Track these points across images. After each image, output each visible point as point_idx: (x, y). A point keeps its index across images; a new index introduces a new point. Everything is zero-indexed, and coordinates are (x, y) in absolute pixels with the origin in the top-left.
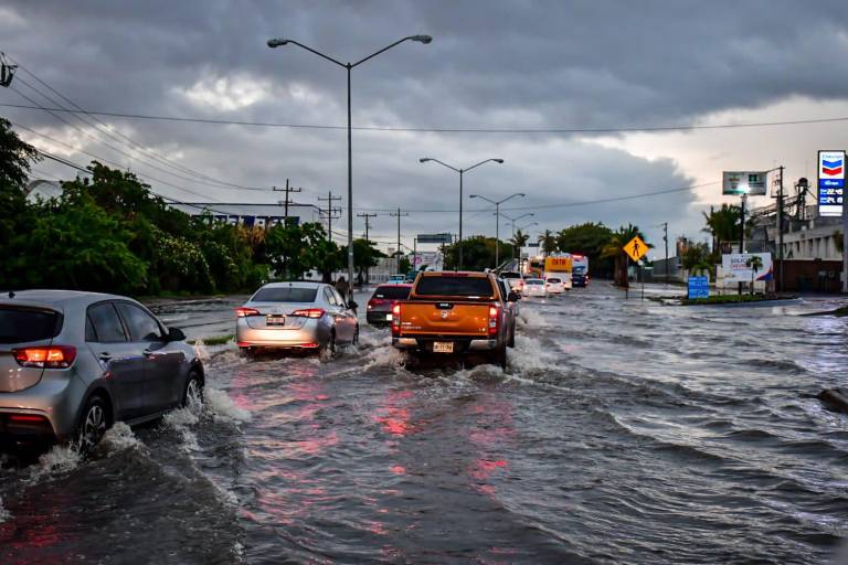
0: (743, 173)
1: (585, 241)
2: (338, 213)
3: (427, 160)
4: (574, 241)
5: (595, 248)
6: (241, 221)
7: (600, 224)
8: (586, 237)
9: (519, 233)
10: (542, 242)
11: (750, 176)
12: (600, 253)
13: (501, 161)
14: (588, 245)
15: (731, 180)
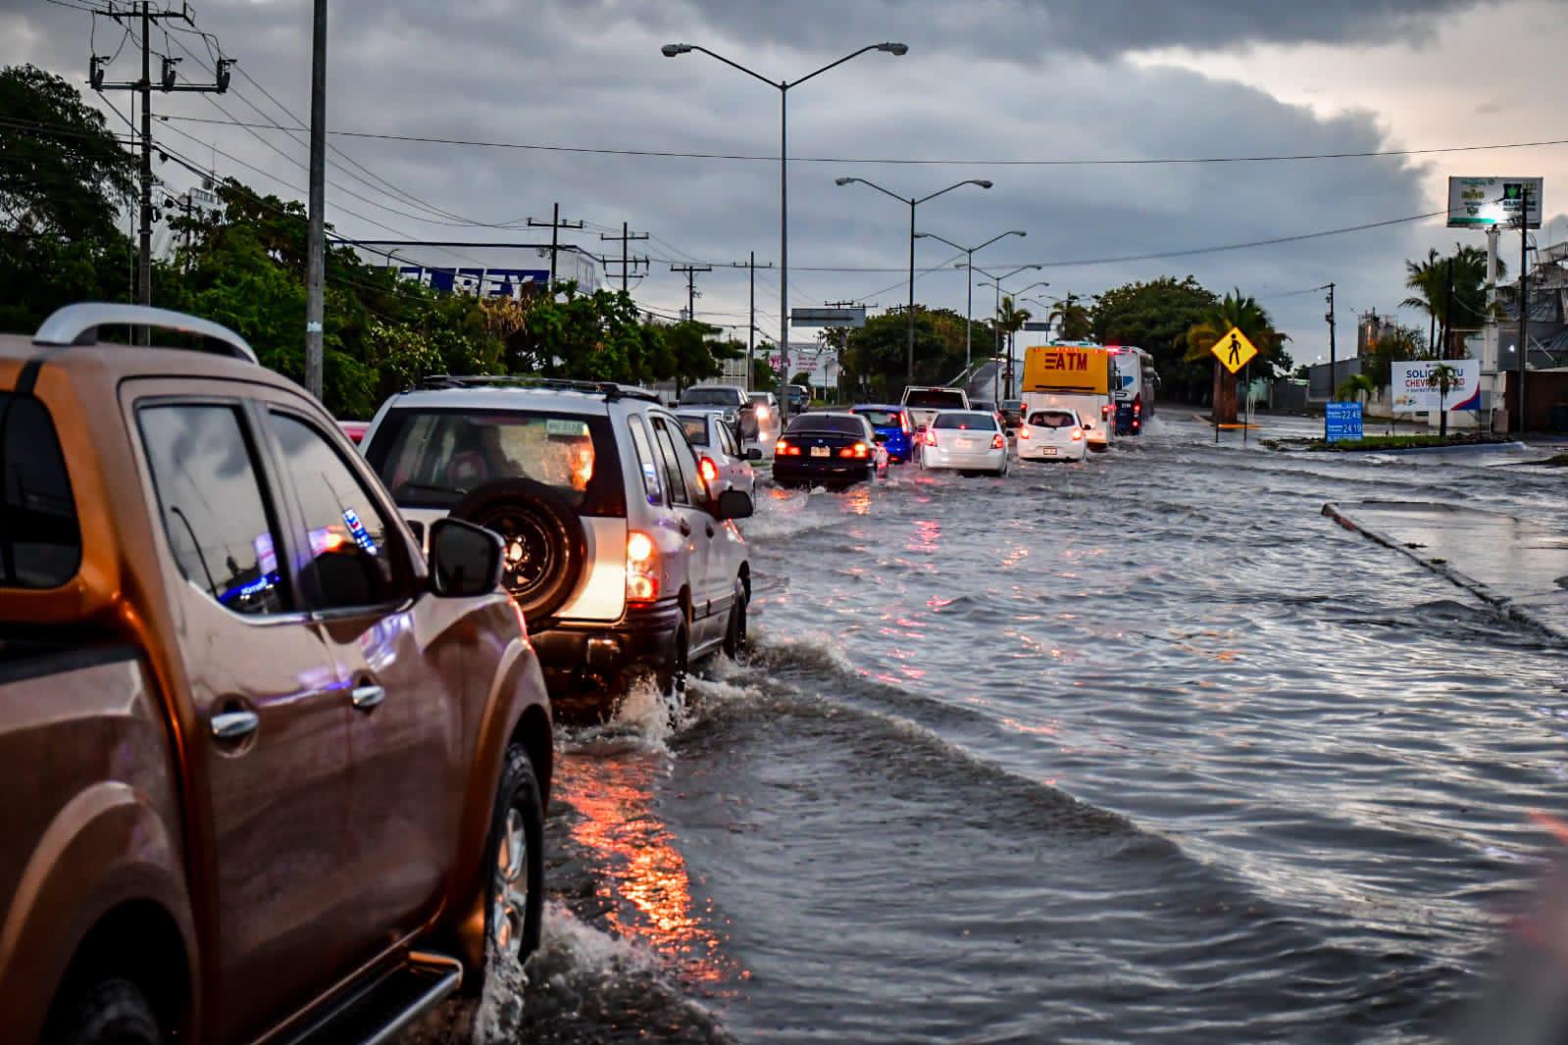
0: (1492, 181)
1: (1152, 323)
2: (642, 266)
3: (850, 180)
4: (1128, 322)
5: (1170, 336)
6: (426, 277)
7: (1190, 280)
8: (1154, 312)
9: (1008, 304)
10: (1058, 320)
11: (1507, 187)
12: (1183, 348)
13: (987, 185)
14: (1159, 330)
15: (1466, 195)
